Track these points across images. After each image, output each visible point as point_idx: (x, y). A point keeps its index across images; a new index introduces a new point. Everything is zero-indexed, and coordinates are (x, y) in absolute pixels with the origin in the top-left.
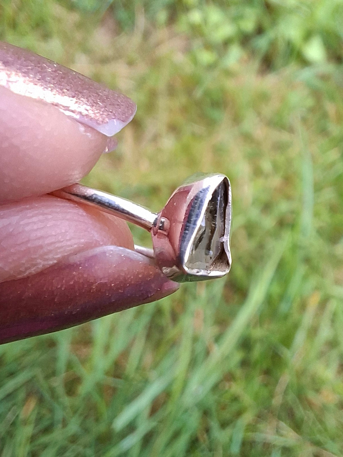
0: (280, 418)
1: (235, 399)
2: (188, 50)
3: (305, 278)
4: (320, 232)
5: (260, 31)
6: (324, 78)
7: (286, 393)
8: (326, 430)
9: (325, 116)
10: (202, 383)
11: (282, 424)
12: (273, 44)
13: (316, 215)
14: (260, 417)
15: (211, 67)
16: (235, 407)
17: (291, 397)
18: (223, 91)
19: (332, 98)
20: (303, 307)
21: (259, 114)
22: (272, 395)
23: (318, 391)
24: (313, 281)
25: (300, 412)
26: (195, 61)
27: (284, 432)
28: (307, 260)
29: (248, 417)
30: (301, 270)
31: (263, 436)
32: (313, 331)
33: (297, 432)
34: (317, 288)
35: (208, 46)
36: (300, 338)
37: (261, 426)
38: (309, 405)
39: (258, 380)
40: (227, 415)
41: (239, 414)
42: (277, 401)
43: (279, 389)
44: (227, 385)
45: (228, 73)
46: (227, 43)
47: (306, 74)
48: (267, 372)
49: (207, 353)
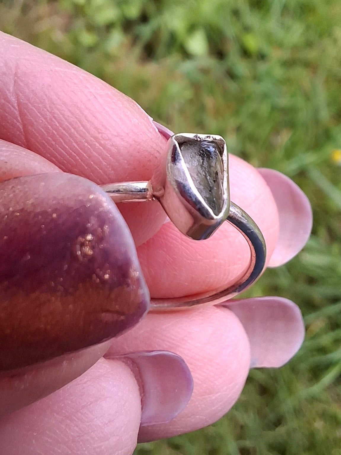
5: (144, 18)
6: (205, 71)
9: (202, 108)
12: (156, 34)
15: (91, 49)
18: (102, 75)
19: (211, 92)
26: (76, 42)
35: (91, 28)
45: (108, 57)
46: (109, 27)
47: (187, 66)
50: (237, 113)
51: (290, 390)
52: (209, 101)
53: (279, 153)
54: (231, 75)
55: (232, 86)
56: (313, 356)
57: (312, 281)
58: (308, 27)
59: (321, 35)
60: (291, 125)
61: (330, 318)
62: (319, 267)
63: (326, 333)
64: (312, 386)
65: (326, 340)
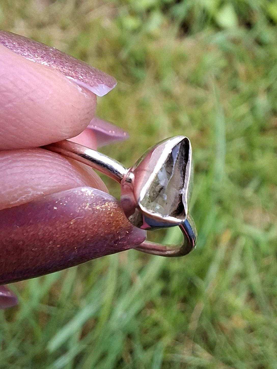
0: (195, 341)
1: (156, 324)
2: (114, 16)
3: (218, 217)
4: (231, 177)
6: (235, 41)
7: (200, 319)
8: (236, 351)
9: (236, 75)
10: (127, 310)
11: (198, 346)
12: (190, 12)
13: (228, 162)
14: (178, 340)
15: (135, 31)
16: (155, 332)
17: (205, 322)
18: (146, 53)
19: (242, 59)
20: (216, 243)
21: (178, 73)
22: (188, 321)
23: (229, 317)
24: (225, 221)
25: (213, 336)
26: (121, 26)
27: (199, 353)
28: (220, 202)
29: (167, 341)
30: (215, 210)
31: (180, 356)
32: (225, 265)
33: (210, 353)
34: (228, 227)
35: (133, 13)
36: (213, 270)
37: (179, 348)
38: (221, 329)
39: (176, 307)
40: (148, 338)
41: (159, 337)
42: (193, 326)
43: (195, 316)
44: (149, 311)
45: (151, 37)
46: (149, 11)
47: (219, 38)
48: (184, 300)
49: (131, 283)
50: (266, 75)
52: (241, 68)
54: (259, 43)
55: (260, 52)
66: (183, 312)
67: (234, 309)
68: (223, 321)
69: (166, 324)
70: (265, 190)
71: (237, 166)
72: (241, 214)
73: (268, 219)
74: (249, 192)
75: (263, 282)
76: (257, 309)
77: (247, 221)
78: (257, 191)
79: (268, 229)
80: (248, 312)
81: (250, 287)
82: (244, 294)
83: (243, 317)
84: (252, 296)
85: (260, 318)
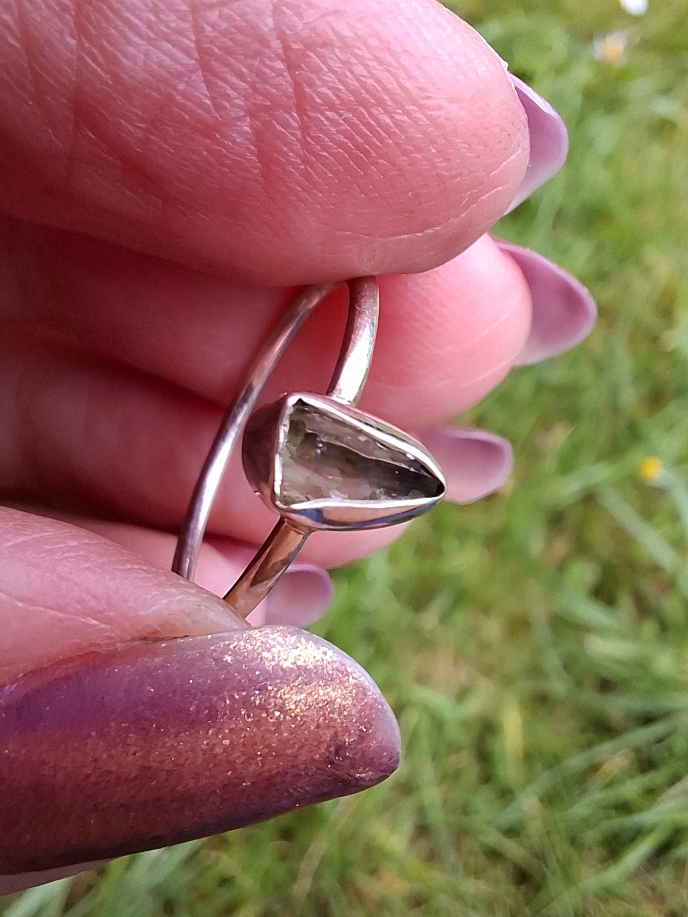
1: (225, 881)
4: (397, 589)
7: (317, 877)
16: (223, 898)
17: (328, 882)
22: (293, 876)
23: (374, 872)
25: (341, 910)
28: (371, 636)
38: (358, 897)
40: (207, 911)
41: (230, 910)
42: (301, 888)
43: (307, 866)
44: (212, 855)
48: (286, 835)
51: (569, 879)
53: (549, 464)
56: (608, 818)
57: (606, 685)
58: (600, 248)
59: (622, 260)
60: (572, 416)
61: (637, 750)
62: (619, 662)
63: (631, 777)
64: (605, 869)
65: (631, 789)
66: (283, 858)
67: (387, 855)
68: (363, 881)
69: (247, 882)
70: (462, 618)
71: (409, 565)
72: (412, 663)
73: (463, 676)
74: (430, 620)
75: (445, 802)
76: (432, 858)
77: (422, 679)
78: (445, 618)
79: (462, 695)
80: (414, 863)
81: (421, 811)
82: (407, 826)
83: (403, 873)
84: (422, 830)
85: (437, 878)
